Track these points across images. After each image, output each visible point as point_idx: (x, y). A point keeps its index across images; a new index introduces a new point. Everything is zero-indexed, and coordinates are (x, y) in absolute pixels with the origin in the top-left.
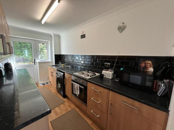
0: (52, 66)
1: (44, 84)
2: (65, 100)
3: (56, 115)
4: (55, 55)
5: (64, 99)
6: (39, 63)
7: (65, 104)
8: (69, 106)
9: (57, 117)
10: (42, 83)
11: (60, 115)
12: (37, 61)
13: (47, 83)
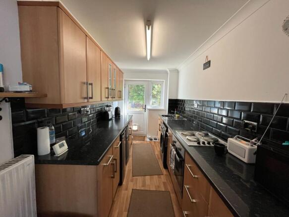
0: (163, 116)
1: (151, 140)
2: (164, 171)
3: (142, 186)
4: (170, 100)
5: (164, 169)
6: (149, 110)
7: (160, 178)
8: (164, 183)
9: (142, 189)
10: (150, 137)
11: (147, 188)
12: (148, 107)
13: (155, 139)
